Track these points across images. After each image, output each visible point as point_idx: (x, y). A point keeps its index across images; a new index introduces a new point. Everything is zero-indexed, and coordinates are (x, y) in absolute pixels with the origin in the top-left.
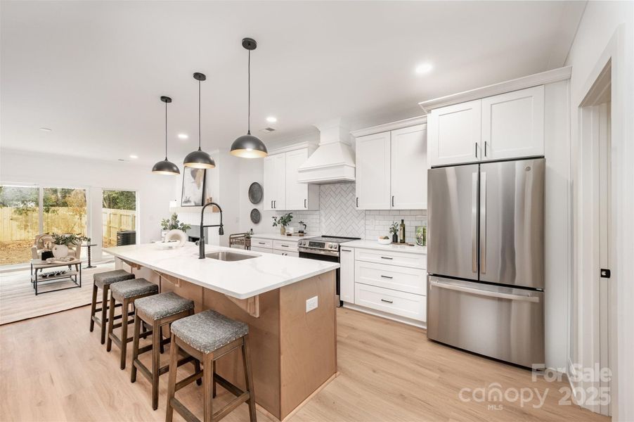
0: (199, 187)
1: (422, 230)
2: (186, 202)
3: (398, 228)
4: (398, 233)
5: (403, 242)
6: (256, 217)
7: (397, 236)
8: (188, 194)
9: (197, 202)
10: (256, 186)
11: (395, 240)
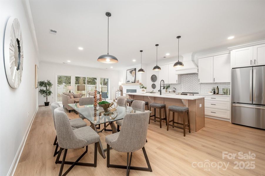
0: (133, 77)
1: (226, 90)
2: (128, 82)
3: (216, 89)
4: (216, 91)
5: (218, 94)
6: (154, 86)
7: (215, 92)
8: (128, 79)
9: (133, 82)
10: (154, 76)
11: (214, 93)
